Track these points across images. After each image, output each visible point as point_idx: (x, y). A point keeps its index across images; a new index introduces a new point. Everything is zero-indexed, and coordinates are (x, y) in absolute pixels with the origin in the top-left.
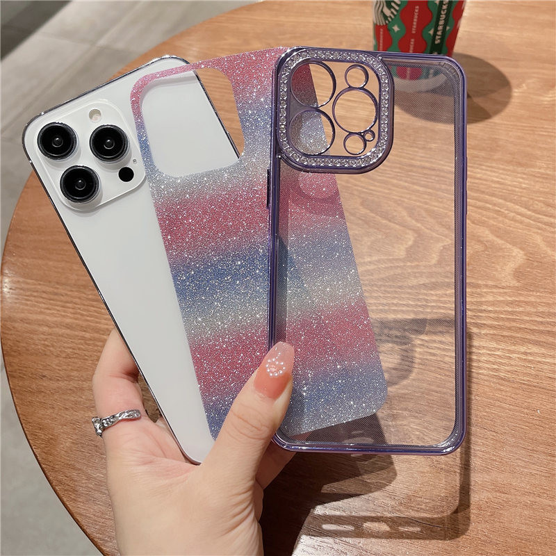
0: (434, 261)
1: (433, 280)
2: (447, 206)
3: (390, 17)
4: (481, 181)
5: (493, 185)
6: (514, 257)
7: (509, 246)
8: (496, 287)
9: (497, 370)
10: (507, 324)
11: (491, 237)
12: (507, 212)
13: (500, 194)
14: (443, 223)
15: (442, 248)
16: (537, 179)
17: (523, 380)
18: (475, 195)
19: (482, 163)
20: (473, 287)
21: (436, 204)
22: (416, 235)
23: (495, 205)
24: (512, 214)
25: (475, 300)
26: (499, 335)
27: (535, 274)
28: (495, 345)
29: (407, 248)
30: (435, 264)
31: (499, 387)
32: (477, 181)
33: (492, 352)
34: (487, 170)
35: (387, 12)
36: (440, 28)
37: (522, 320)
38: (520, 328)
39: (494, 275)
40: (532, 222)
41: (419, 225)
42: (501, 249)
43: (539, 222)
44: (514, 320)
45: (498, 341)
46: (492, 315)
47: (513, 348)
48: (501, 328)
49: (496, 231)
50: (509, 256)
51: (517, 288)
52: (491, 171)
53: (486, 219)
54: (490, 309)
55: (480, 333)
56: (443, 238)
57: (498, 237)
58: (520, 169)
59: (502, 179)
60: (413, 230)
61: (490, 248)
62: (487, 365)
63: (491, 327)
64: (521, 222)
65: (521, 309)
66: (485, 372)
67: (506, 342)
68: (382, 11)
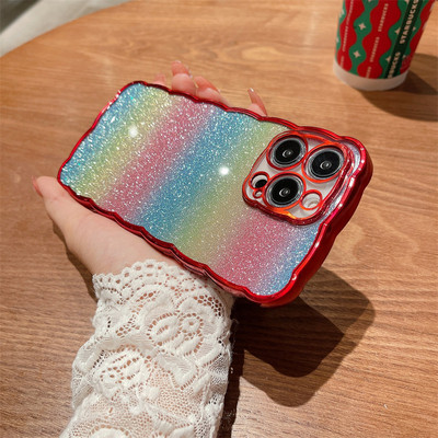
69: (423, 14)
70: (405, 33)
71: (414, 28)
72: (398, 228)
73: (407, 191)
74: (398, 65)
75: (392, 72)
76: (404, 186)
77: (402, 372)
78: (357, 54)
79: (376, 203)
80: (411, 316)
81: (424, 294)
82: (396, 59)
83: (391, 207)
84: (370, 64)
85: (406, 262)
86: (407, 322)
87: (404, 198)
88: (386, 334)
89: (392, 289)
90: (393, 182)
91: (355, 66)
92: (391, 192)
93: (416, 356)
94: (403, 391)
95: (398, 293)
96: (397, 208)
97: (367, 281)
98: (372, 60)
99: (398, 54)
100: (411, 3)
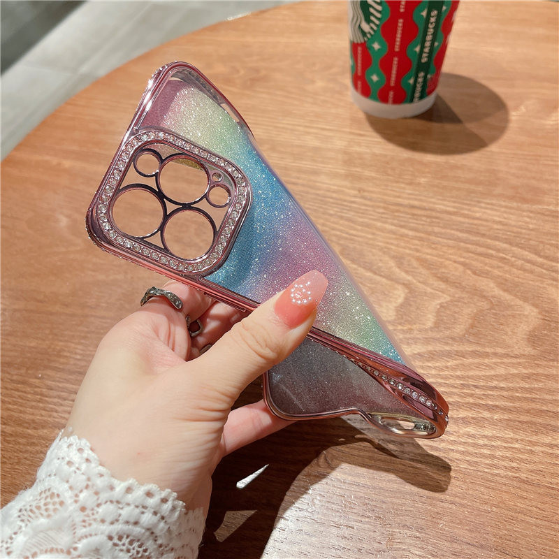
0: (430, 324)
1: (430, 348)
2: (442, 254)
3: (370, 33)
4: (480, 222)
5: (496, 226)
6: (527, 316)
7: (520, 302)
8: (507, 355)
9: (517, 469)
10: (525, 405)
11: (497, 292)
12: (513, 259)
13: (504, 237)
14: (439, 275)
15: (438, 307)
16: (546, 218)
17: (551, 484)
18: (475, 238)
19: (480, 200)
20: (480, 356)
21: (429, 251)
22: (407, 291)
23: (498, 250)
24: (520, 262)
25: (483, 373)
26: (515, 421)
27: (554, 339)
28: (512, 435)
29: (395, 307)
30: (431, 328)
31: (520, 493)
32: (476, 222)
33: (509, 445)
34: (486, 208)
35: (366, 27)
36: (428, 44)
37: (543, 400)
38: (542, 411)
39: (504, 340)
40: (544, 271)
41: (410, 278)
42: (510, 306)
43: (553, 271)
44: (533, 400)
45: (515, 429)
46: (505, 393)
47: (534, 438)
48: (518, 411)
49: (503, 284)
50: (520, 315)
51: (534, 358)
52: (492, 209)
53: (490, 269)
54: (502, 385)
55: (492, 418)
56: (440, 293)
57: (505, 291)
58: (525, 206)
59: (505, 218)
60: (404, 284)
61: (497, 305)
62: (503, 463)
63: (505, 409)
64: (532, 272)
65: (541, 385)
66: (501, 472)
67: (524, 430)
68: (360, 27)
69: (445, 26)
70: (427, 50)
71: (436, 44)
74: (423, 87)
75: (417, 94)
78: (375, 78)
82: (420, 80)
84: (391, 88)
91: (375, 91)
98: (392, 84)
99: (422, 74)
100: (429, 15)
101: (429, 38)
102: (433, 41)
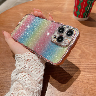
36: (89, 7)
69: (92, 4)
70: (88, 8)
72: (88, 50)
73: (90, 42)
74: (87, 15)
75: (86, 17)
76: (89, 41)
77: (90, 81)
78: (78, 13)
79: (83, 45)
80: (92, 69)
81: (94, 64)
82: (86, 14)
83: (86, 46)
85: (90, 57)
86: (91, 70)
87: (89, 44)
88: (86, 73)
89: (87, 63)
90: (87, 40)
91: (78, 15)
92: (86, 42)
93: (93, 78)
94: (91, 85)
95: (89, 64)
96: (88, 46)
97: (82, 62)
98: (81, 14)
99: (87, 13)
100: (90, 2)
101: (89, 6)
102: (90, 7)
